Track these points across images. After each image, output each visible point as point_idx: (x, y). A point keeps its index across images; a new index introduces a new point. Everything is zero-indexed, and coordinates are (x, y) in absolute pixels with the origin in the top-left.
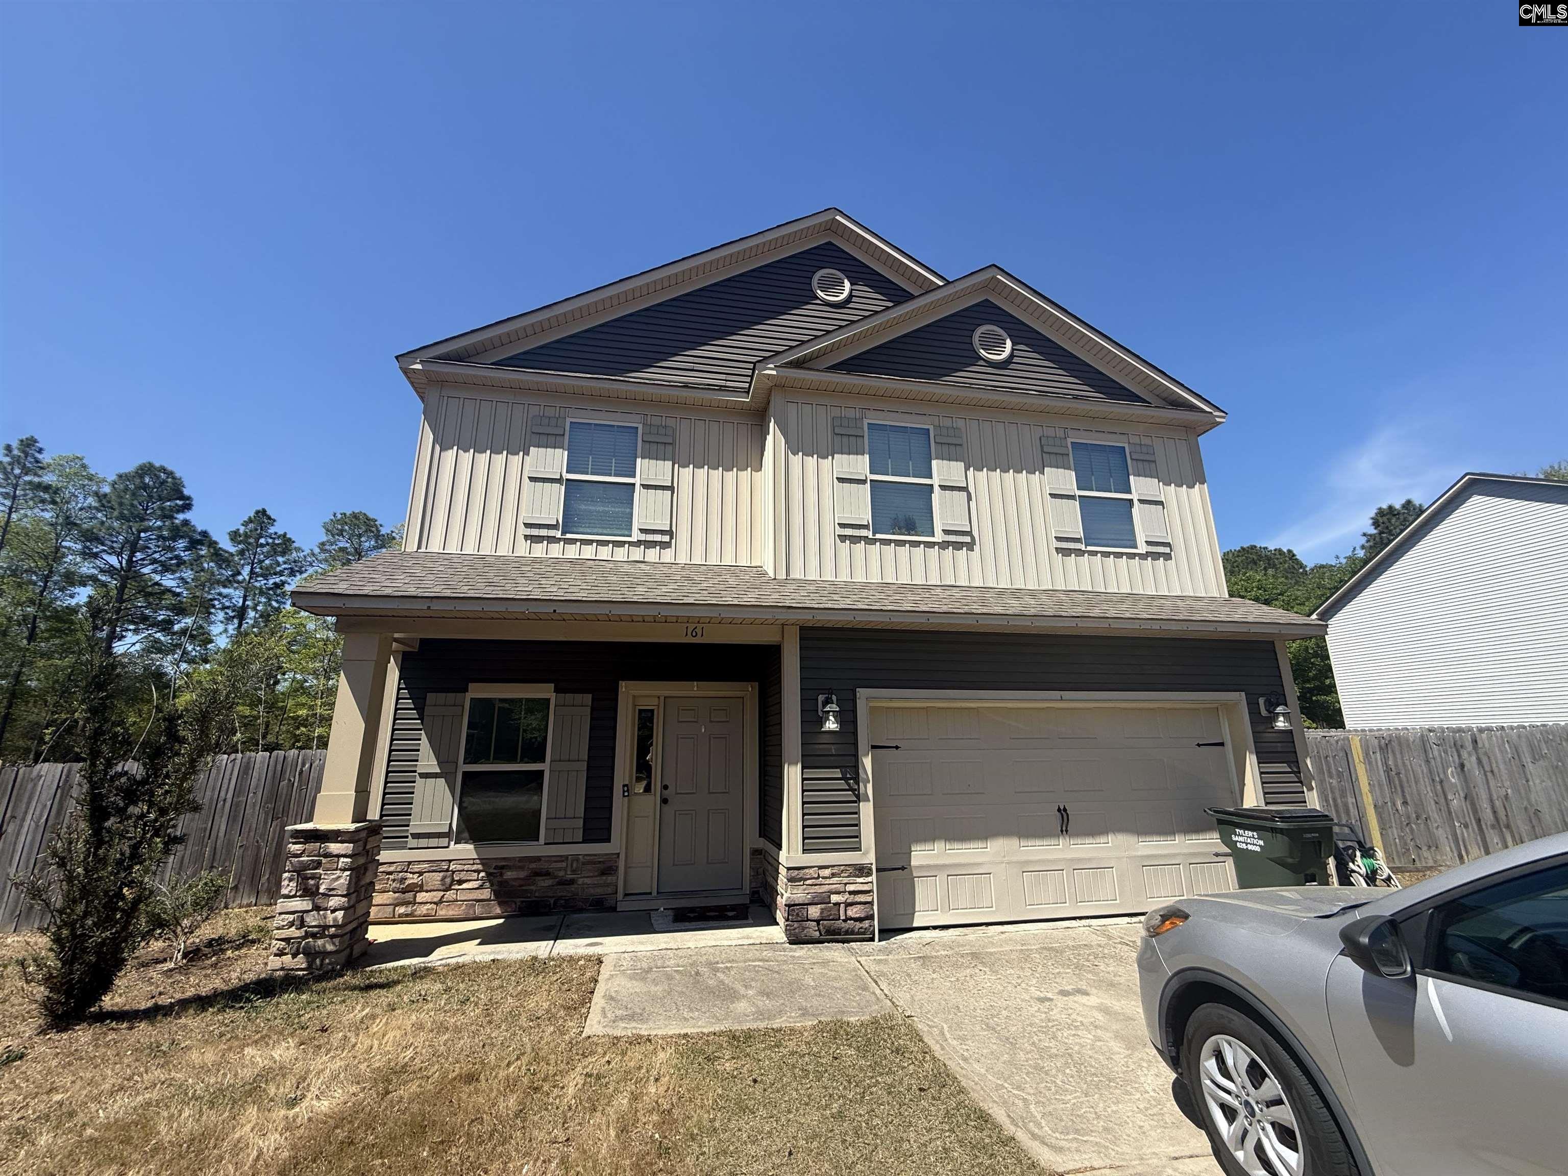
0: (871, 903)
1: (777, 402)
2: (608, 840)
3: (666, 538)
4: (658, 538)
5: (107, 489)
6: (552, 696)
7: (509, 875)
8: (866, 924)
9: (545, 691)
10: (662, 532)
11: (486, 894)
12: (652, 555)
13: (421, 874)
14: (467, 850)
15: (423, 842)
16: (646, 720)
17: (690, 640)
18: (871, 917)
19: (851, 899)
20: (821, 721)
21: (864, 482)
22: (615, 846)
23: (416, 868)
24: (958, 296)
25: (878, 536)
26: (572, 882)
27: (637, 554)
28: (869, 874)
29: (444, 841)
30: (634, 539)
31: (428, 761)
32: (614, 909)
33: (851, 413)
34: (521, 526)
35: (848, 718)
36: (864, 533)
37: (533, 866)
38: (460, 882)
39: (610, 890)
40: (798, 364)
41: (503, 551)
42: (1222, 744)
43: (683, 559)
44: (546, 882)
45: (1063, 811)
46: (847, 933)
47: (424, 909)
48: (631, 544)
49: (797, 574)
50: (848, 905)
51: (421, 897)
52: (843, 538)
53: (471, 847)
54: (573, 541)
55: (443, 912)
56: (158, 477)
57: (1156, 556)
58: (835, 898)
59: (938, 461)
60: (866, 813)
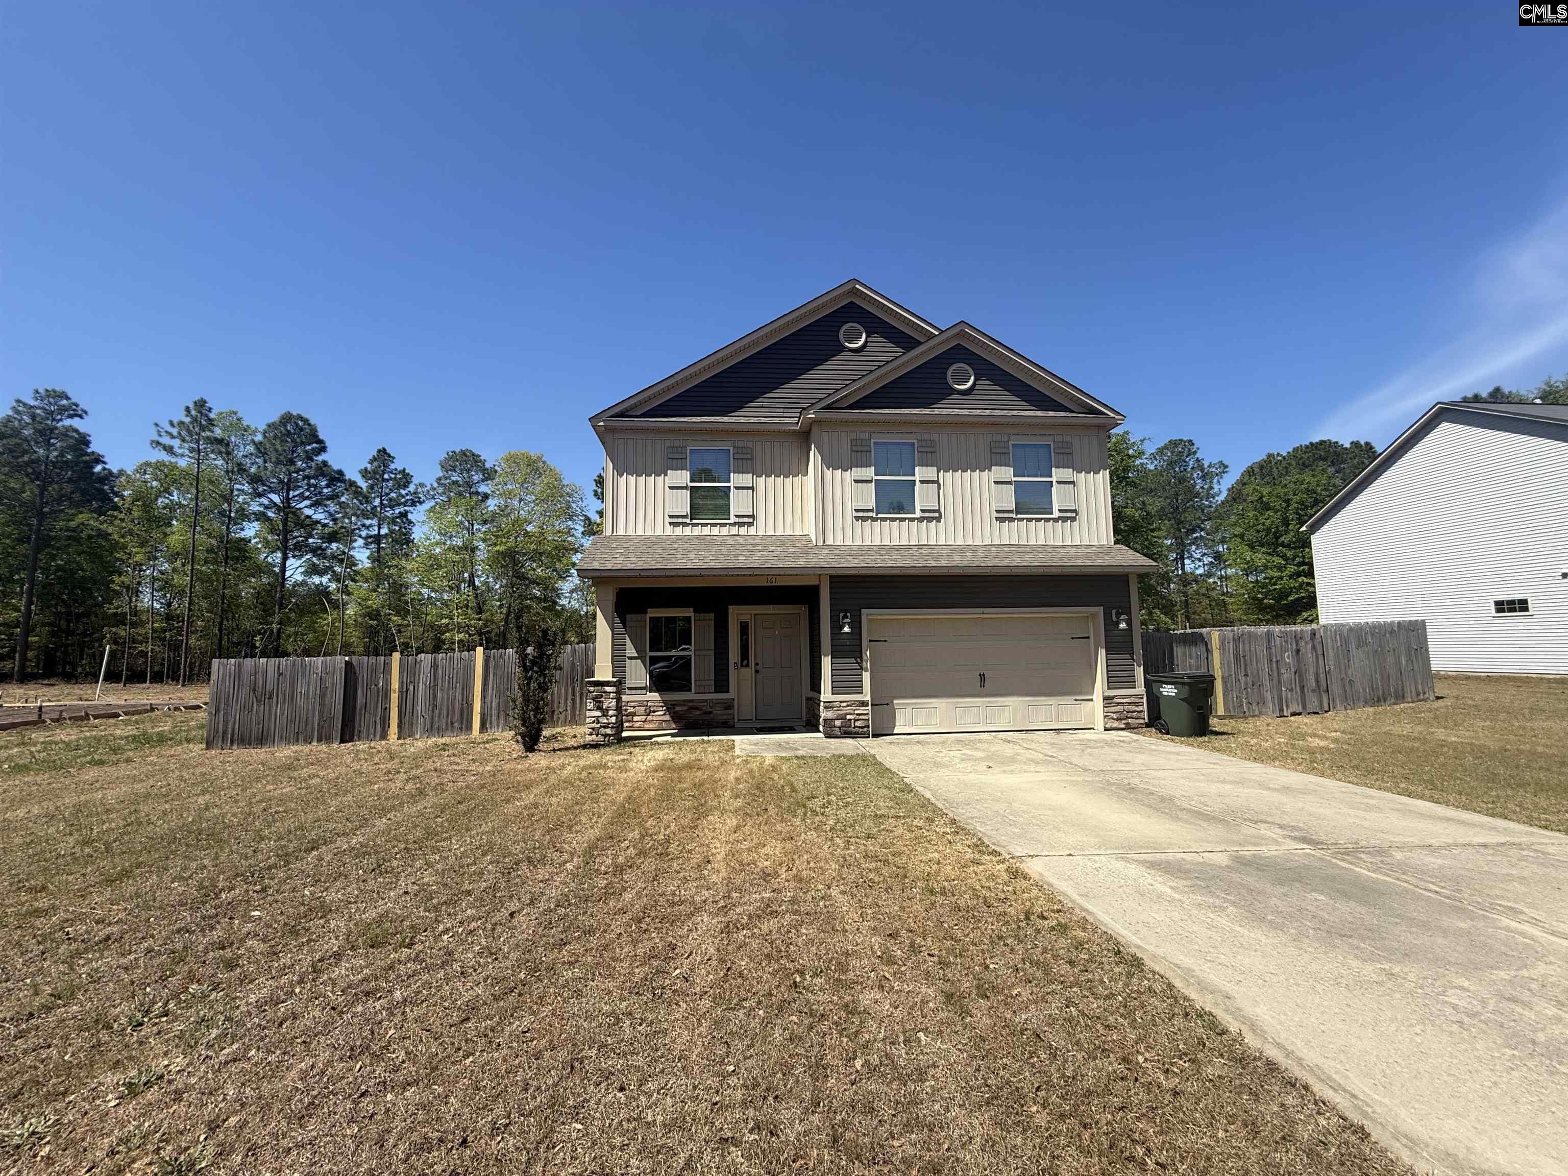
0: (868, 720)
1: (815, 430)
2: (728, 692)
3: (751, 520)
4: (746, 520)
6: (692, 615)
7: (677, 709)
8: (865, 729)
9: (689, 612)
10: (748, 516)
11: (667, 718)
12: (743, 530)
13: (634, 707)
14: (655, 696)
15: (634, 692)
16: (744, 629)
17: (769, 584)
18: (868, 727)
19: (857, 717)
20: (842, 627)
21: (870, 481)
22: (732, 694)
23: (632, 704)
25: (880, 516)
26: (711, 713)
27: (734, 530)
28: (867, 705)
29: (644, 692)
30: (731, 521)
31: (631, 651)
32: (733, 727)
33: (863, 436)
34: (667, 518)
35: (856, 626)
36: (870, 514)
37: (690, 704)
38: (654, 712)
39: (730, 717)
41: (659, 532)
42: (1088, 638)
43: (761, 532)
44: (698, 713)
45: (982, 677)
46: (855, 733)
47: (637, 724)
48: (730, 524)
49: (830, 541)
50: (856, 720)
51: (635, 718)
52: (857, 518)
53: (657, 694)
54: (696, 525)
55: (647, 726)
56: (297, 424)
57: (1065, 519)
58: (848, 717)
59: (919, 465)
60: (866, 677)
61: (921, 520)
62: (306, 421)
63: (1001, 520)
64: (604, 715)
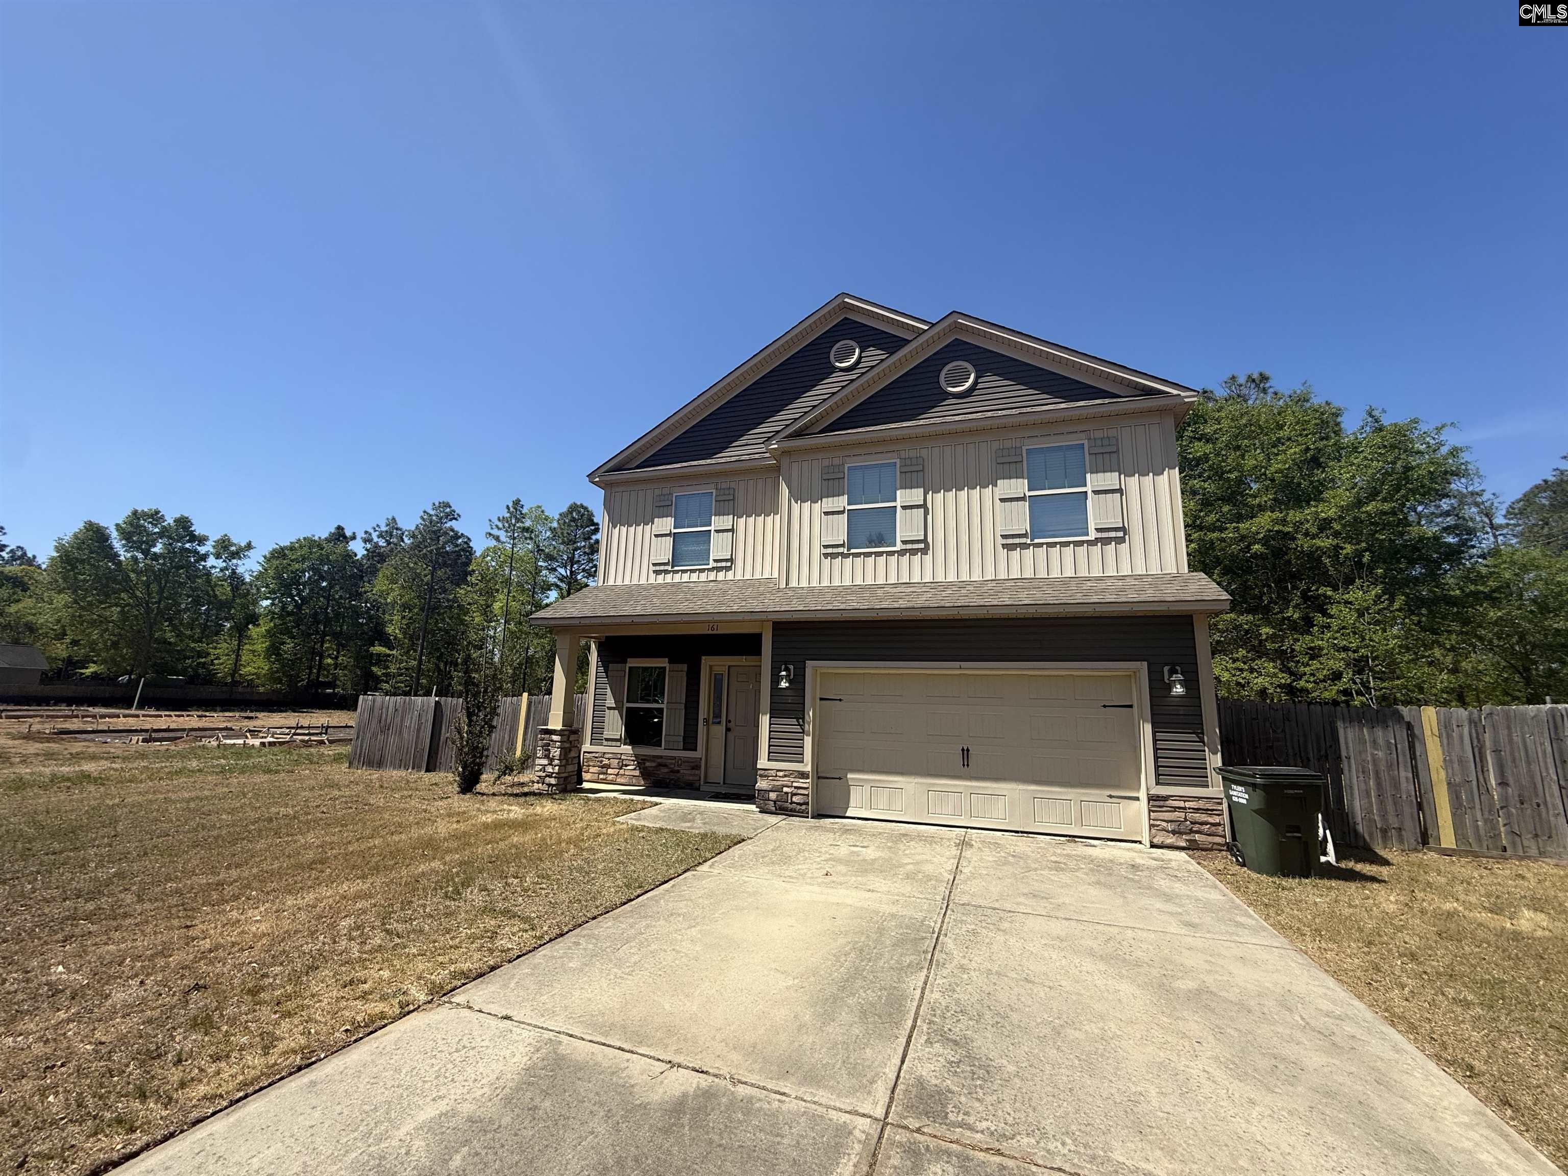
0: (808, 795)
1: (785, 462)
2: (696, 750)
3: (729, 564)
4: (724, 564)
5: (555, 525)
6: (667, 665)
7: (648, 764)
8: (804, 807)
9: (663, 663)
10: (726, 560)
11: (637, 773)
12: (721, 576)
13: (609, 759)
14: (628, 749)
15: (610, 743)
16: (717, 681)
17: (710, 632)
18: (807, 804)
19: (795, 791)
20: (780, 681)
21: (842, 512)
22: (699, 753)
23: (607, 756)
24: (939, 336)
25: (853, 551)
26: (678, 771)
27: (712, 576)
28: (808, 778)
29: (618, 744)
30: (710, 566)
31: (611, 702)
32: (698, 789)
33: (836, 462)
34: (651, 565)
35: (798, 681)
36: (841, 550)
37: (659, 760)
38: (626, 766)
39: (696, 778)
40: (790, 436)
41: (643, 581)
42: (1131, 706)
43: (739, 577)
44: (666, 770)
45: (966, 752)
46: (791, 810)
47: (610, 777)
48: (709, 570)
49: (793, 584)
50: (794, 795)
51: (610, 771)
52: (826, 555)
53: (630, 747)
54: (677, 572)
55: (619, 780)
56: (580, 512)
57: (1106, 541)
58: (785, 789)
59: (901, 488)
60: (808, 741)
61: (902, 553)
62: (586, 509)
63: (1009, 547)
64: (549, 764)
